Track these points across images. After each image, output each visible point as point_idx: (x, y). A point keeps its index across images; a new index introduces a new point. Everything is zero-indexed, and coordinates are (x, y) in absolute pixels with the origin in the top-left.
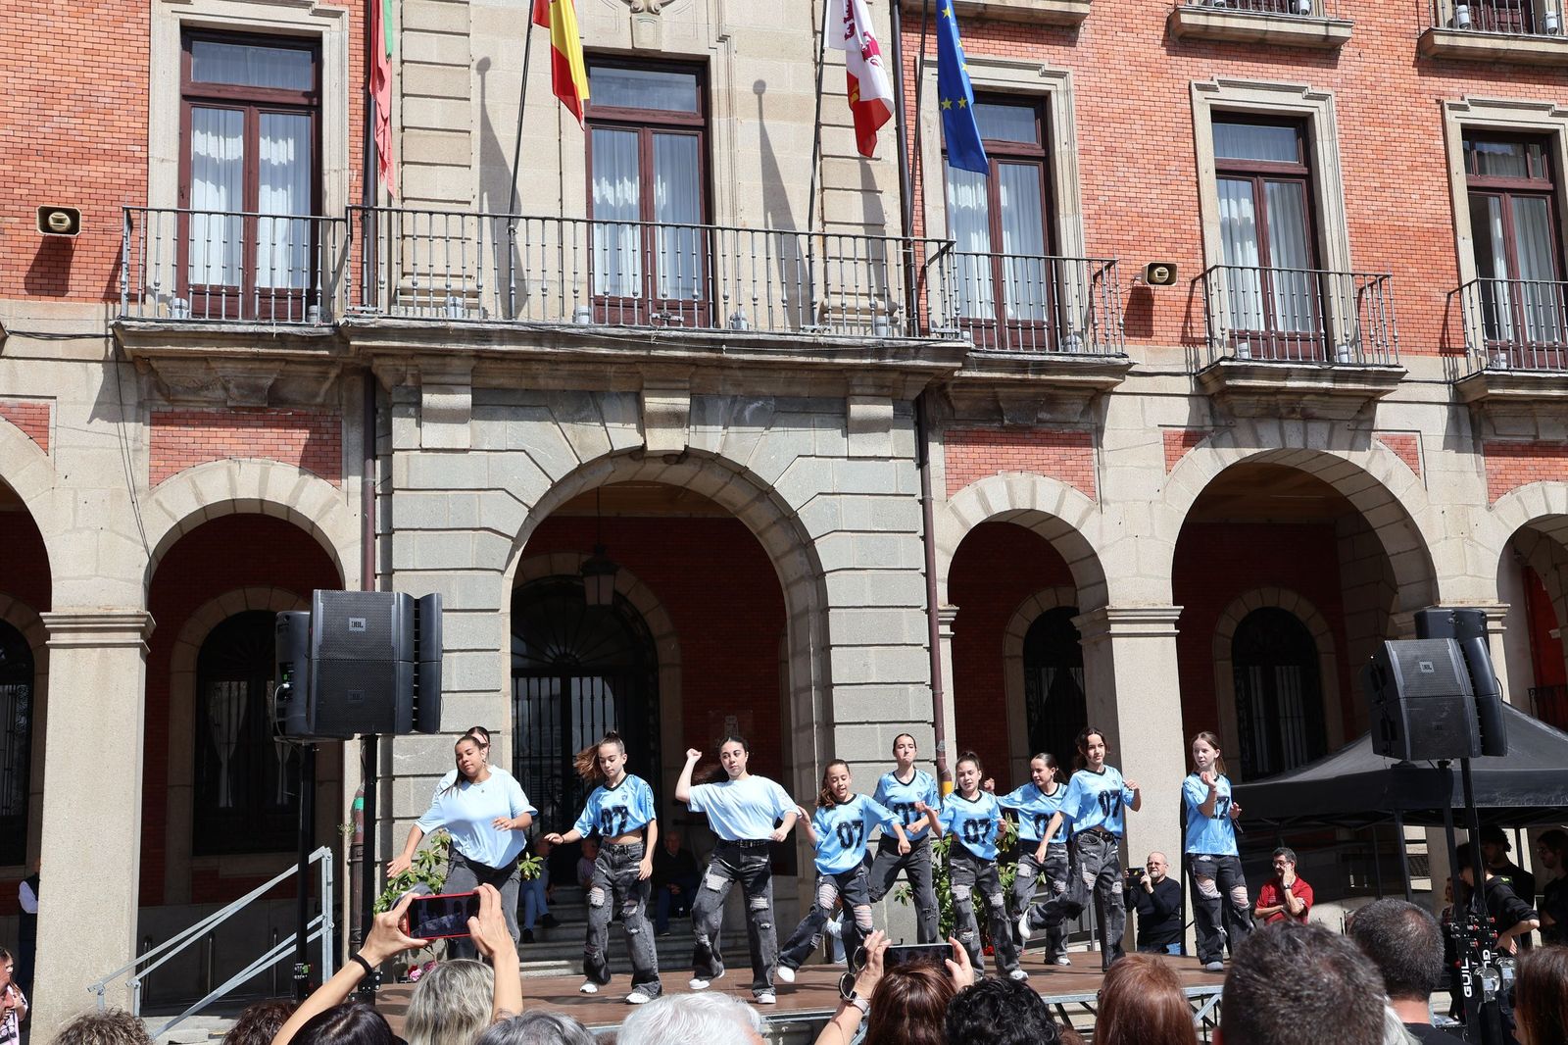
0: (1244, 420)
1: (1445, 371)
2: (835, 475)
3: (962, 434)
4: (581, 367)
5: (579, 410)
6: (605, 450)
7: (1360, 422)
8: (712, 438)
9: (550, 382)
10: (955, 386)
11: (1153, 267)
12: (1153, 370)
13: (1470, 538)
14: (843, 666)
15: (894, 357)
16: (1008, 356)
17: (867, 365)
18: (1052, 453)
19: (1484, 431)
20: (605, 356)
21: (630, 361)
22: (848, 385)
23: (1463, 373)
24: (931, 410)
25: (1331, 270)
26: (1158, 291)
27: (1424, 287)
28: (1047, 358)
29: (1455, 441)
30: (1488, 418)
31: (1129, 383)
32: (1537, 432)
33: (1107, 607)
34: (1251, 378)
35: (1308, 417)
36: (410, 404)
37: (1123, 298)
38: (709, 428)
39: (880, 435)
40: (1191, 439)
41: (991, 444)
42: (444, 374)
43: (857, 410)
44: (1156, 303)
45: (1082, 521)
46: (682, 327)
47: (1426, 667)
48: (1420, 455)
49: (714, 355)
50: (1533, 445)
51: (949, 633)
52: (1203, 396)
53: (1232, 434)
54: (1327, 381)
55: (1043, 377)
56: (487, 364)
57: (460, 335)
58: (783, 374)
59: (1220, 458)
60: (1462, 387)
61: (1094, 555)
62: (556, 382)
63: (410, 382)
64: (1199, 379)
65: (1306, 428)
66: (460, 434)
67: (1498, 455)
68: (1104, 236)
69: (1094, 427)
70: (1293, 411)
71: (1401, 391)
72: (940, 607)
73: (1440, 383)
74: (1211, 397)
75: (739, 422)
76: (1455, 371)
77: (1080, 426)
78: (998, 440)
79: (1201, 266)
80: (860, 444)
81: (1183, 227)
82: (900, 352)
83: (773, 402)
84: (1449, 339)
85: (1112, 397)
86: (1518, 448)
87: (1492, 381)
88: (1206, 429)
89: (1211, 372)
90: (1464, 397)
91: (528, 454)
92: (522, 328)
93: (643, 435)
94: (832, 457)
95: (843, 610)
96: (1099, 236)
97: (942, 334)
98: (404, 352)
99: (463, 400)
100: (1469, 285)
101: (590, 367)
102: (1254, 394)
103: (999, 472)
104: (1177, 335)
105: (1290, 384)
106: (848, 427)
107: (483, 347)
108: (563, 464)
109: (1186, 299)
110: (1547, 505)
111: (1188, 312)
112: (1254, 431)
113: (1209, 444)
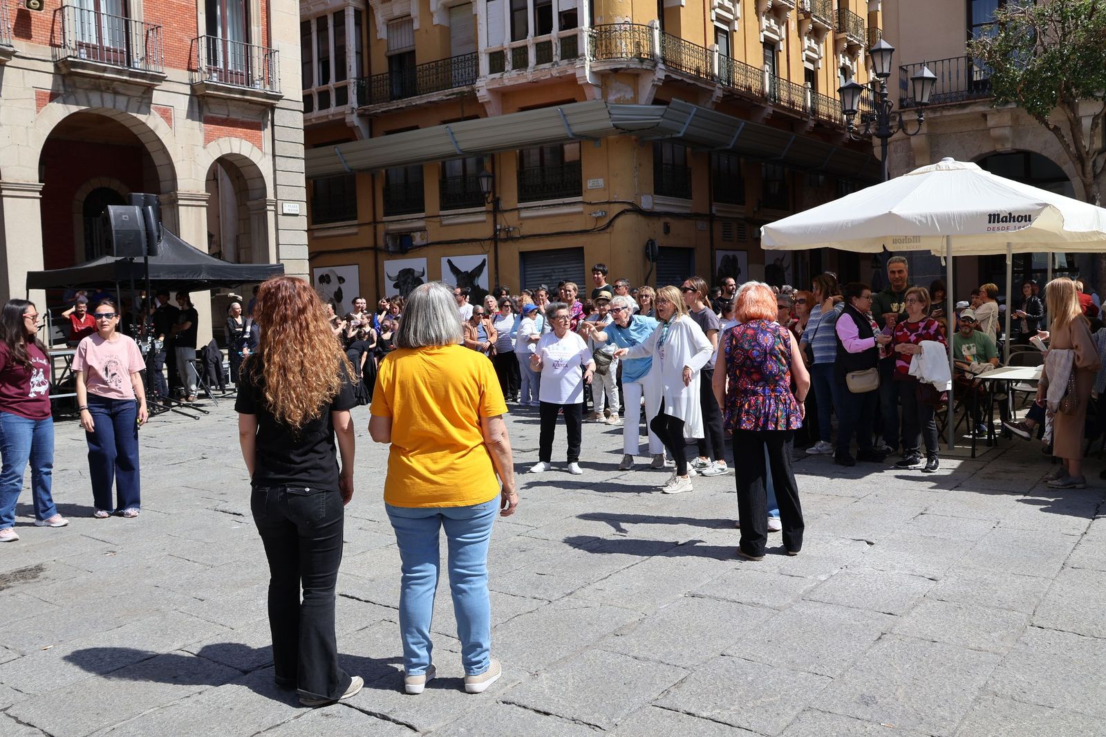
0: (81, 90)
1: (188, 78)
7: (143, 98)
12: (30, 56)
13: (195, 162)
19: (204, 111)
23: (196, 81)
25: (133, 19)
26: (34, 13)
27: (180, 35)
29: (191, 115)
30: (207, 104)
31: (14, 61)
32: (229, 112)
35: (116, 93)
37: (13, 14)
40: (53, 97)
44: (32, 19)
47: (125, 218)
48: (173, 118)
50: (227, 119)
52: (59, 74)
53: (75, 97)
54: (126, 76)
59: (68, 109)
60: (195, 87)
64: (56, 65)
65: (115, 98)
67: (210, 124)
70: (108, 88)
71: (164, 85)
73: (185, 84)
74: (64, 76)
76: (193, 79)
84: (191, 63)
85: (6, 68)
86: (219, 121)
87: (208, 87)
88: (60, 92)
89: (63, 62)
90: (196, 92)
100: (201, 37)
102: (87, 78)
104: (46, 40)
105: (106, 75)
109: (52, 20)
110: (231, 149)
111: (53, 27)
112: (87, 96)
113: (62, 101)
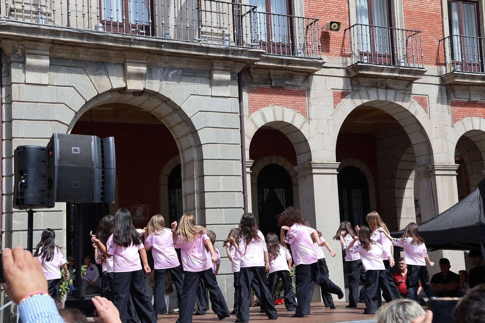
0: (364, 88)
1: (438, 72)
2: (206, 103)
3: (255, 89)
4: (99, 51)
5: (97, 70)
6: (109, 88)
7: (406, 91)
8: (155, 85)
9: (85, 56)
10: (253, 68)
11: (332, 23)
13: (446, 139)
14: (209, 184)
15: (232, 54)
16: (276, 57)
17: (221, 57)
18: (290, 98)
19: (451, 96)
20: (111, 46)
21: (121, 49)
22: (212, 65)
23: (444, 73)
24: (243, 78)
25: (397, 28)
26: (332, 33)
27: (431, 38)
28: (291, 58)
29: (440, 100)
30: (453, 91)
31: (323, 71)
32: (470, 97)
33: (312, 162)
34: (368, 71)
35: (387, 88)
36: (19, 62)
37: (318, 35)
38: (154, 81)
39: (224, 88)
40: (344, 95)
41: (266, 93)
42: (36, 49)
43: (216, 76)
44: (331, 38)
45: (302, 127)
46: (144, 35)
48: (428, 105)
49: (158, 49)
50: (468, 102)
51: (250, 171)
52: (348, 77)
53: (359, 93)
54: (397, 73)
55: (290, 66)
56: (57, 46)
57: (45, 32)
58: (186, 59)
59: (354, 103)
61: (306, 141)
62: (88, 57)
63: (19, 52)
64: (347, 70)
65: (386, 92)
66: (44, 78)
67: (456, 106)
68: (311, 9)
69: (307, 88)
70: (383, 85)
71: (423, 79)
72: (247, 160)
73: (436, 76)
74: (352, 78)
75: (166, 79)
76: (441, 72)
77: (301, 87)
78: (270, 92)
79: (348, 24)
80: (217, 91)
81: (342, 7)
82: (235, 52)
83: (180, 71)
84: (439, 59)
85: (314, 76)
86: (463, 103)
88: (349, 91)
89: (353, 68)
91: (74, 88)
92: (74, 31)
93: (126, 83)
94: (205, 96)
95: (209, 161)
96: (309, 9)
97: (252, 46)
98: (18, 38)
99: (46, 62)
100: (447, 38)
101: (103, 51)
102: (368, 77)
103: (270, 105)
104: (339, 52)
105: (383, 74)
106: (212, 83)
107: (56, 39)
108: (91, 94)
109: (343, 38)
110: (473, 126)
111: (343, 43)
112: (367, 93)
113: (350, 97)
